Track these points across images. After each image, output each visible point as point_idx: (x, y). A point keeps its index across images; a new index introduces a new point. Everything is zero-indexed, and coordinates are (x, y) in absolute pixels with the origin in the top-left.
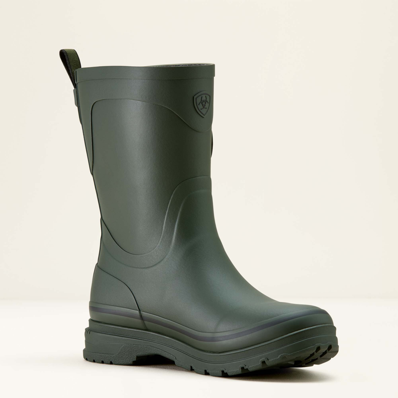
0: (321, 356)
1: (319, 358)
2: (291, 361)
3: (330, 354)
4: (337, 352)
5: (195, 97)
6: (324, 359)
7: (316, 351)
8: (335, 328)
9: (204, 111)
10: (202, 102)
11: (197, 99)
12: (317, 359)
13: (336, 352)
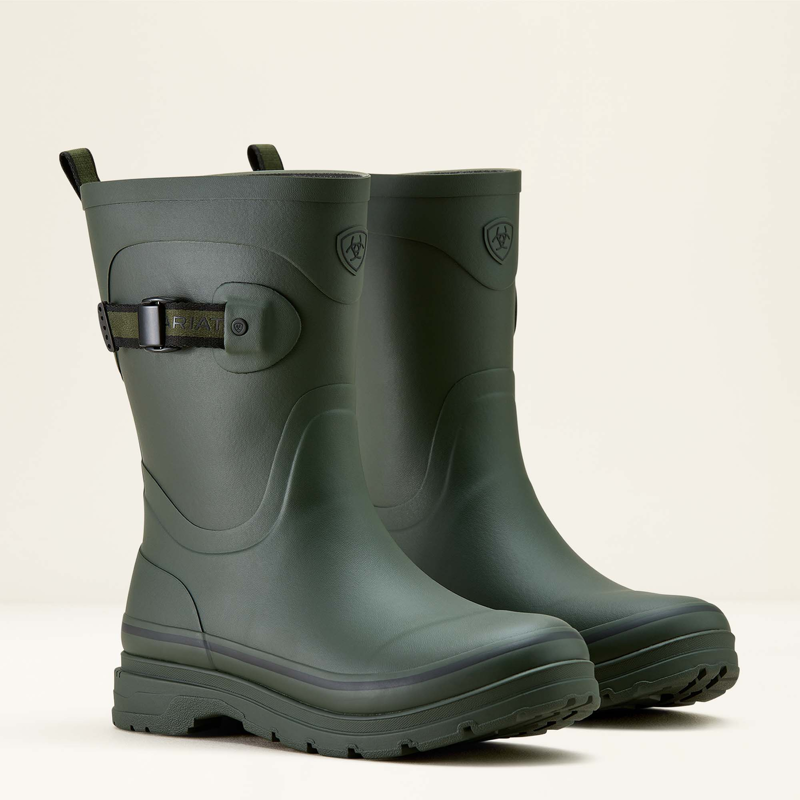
0: (708, 687)
1: (704, 690)
2: (653, 694)
3: (724, 682)
4: (735, 679)
5: (486, 229)
6: (714, 691)
7: (700, 677)
8: (732, 638)
9: (501, 253)
10: (498, 237)
11: (490, 232)
12: (701, 691)
13: (733, 680)
